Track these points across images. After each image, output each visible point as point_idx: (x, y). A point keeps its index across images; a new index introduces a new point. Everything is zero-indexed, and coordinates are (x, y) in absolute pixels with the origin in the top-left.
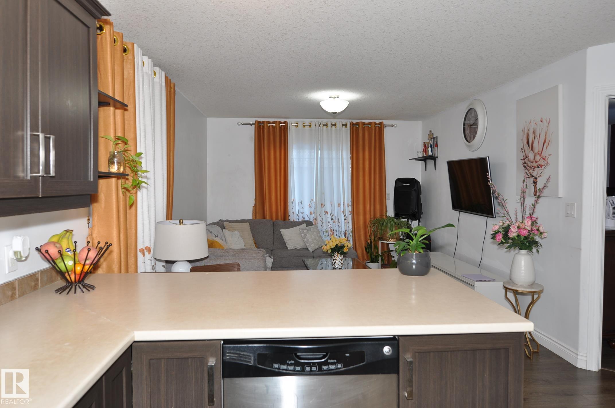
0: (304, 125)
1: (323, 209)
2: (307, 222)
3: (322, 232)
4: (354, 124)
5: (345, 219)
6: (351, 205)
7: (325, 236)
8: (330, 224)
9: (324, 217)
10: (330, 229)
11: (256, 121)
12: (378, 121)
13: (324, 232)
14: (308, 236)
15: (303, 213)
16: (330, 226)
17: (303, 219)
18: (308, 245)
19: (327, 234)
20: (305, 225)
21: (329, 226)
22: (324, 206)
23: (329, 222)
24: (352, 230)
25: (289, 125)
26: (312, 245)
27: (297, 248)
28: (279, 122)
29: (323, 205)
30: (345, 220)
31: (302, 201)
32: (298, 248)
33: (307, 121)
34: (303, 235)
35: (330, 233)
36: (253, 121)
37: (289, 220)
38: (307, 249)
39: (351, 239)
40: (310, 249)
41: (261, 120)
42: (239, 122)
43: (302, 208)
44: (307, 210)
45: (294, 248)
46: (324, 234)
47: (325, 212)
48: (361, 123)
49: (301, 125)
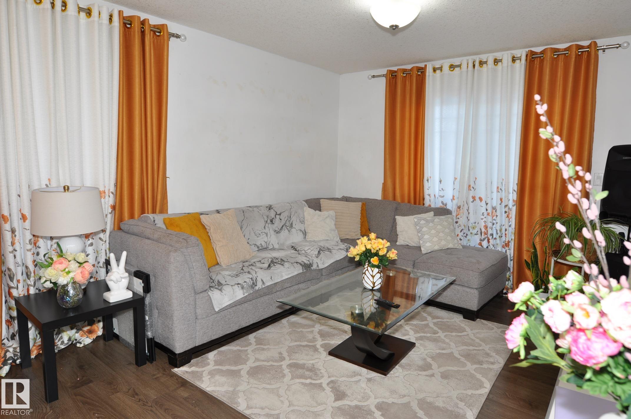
0: (452, 67)
1: (472, 193)
2: (440, 210)
3: (468, 227)
4: (539, 53)
5: (506, 212)
6: (516, 190)
7: (471, 233)
8: (484, 217)
9: (471, 205)
10: (484, 224)
11: (387, 70)
12: (585, 43)
13: (470, 228)
14: (425, 229)
15: (443, 197)
16: (484, 219)
17: (441, 205)
18: (421, 242)
19: (474, 232)
20: (432, 213)
21: (482, 219)
22: (472, 189)
23: (483, 213)
24: (514, 230)
25: (429, 71)
26: (428, 244)
27: (409, 245)
28: (417, 67)
29: (470, 187)
30: (506, 214)
31: (442, 179)
32: (411, 245)
33: (456, 61)
34: (418, 227)
35: (484, 230)
36: (384, 71)
37: (424, 204)
38: (419, 248)
39: (512, 245)
40: (422, 249)
41: (395, 69)
42: (370, 75)
43: (441, 190)
44: (449, 194)
45: (404, 244)
46: (469, 230)
47: (474, 198)
48: (549, 50)
49: (446, 68)
